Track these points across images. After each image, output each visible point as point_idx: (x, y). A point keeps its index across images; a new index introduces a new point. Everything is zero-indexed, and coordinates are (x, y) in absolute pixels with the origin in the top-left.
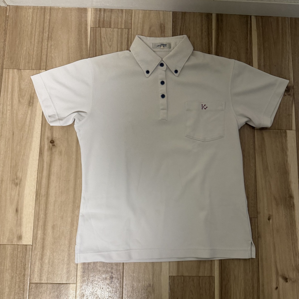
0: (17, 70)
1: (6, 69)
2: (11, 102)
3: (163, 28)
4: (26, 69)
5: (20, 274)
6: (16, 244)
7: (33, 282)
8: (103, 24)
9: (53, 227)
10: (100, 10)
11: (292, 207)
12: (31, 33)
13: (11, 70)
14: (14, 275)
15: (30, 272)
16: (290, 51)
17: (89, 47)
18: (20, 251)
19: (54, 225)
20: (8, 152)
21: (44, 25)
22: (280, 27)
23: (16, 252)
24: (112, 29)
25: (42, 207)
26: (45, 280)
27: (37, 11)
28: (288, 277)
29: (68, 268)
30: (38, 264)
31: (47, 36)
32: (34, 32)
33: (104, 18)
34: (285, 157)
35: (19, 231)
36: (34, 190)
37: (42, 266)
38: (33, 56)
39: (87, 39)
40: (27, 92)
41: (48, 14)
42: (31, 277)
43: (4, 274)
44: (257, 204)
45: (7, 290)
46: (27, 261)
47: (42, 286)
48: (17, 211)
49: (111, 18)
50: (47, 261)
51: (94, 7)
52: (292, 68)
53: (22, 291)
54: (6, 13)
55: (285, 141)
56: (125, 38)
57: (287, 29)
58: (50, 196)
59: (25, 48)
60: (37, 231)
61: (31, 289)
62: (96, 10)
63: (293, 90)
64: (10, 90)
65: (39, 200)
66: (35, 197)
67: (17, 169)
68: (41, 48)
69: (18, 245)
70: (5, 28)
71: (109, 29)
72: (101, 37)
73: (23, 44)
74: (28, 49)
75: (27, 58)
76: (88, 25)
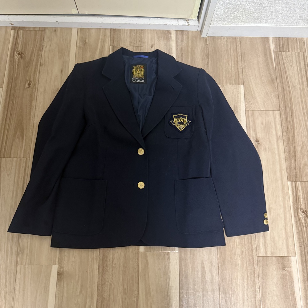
4: (228, 85)
5: (249, 249)
7: (260, 256)
8: (283, 49)
10: (279, 38)
12: (228, 56)
14: (243, 250)
17: (275, 67)
21: (237, 51)
24: (290, 53)
26: (270, 254)
27: (230, 40)
30: (262, 240)
31: (240, 59)
32: (230, 56)
33: (283, 44)
37: (265, 242)
38: (232, 75)
39: (272, 61)
41: (239, 42)
43: (235, 249)
45: (240, 262)
47: (268, 259)
51: (274, 37)
53: (252, 263)
54: (206, 42)
56: (302, 59)
59: (225, 69)
62: (276, 39)
68: (238, 68)
70: (207, 54)
71: (288, 53)
72: (283, 59)
73: (223, 66)
74: (227, 69)
75: (228, 76)
76: (272, 50)
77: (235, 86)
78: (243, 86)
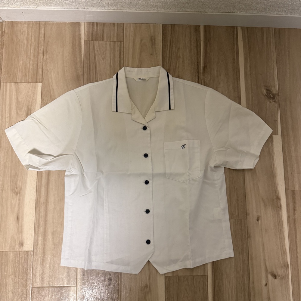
0: (14, 83)
1: (4, 82)
2: (10, 114)
3: (153, 41)
4: (23, 82)
5: (23, 279)
6: (17, 250)
7: (35, 286)
8: (96, 37)
9: (53, 233)
10: (93, 24)
11: (279, 208)
12: (27, 46)
13: (9, 83)
14: (16, 280)
15: (32, 276)
16: (275, 60)
17: (83, 60)
18: (22, 257)
19: (54, 231)
20: (8, 163)
21: (39, 39)
22: (265, 37)
23: (18, 258)
24: (104, 42)
25: (42, 215)
26: (46, 284)
27: (32, 26)
28: (276, 274)
29: (68, 272)
30: (39, 269)
31: (42, 50)
32: (29, 46)
33: (97, 31)
34: (272, 161)
35: (21, 238)
36: (34, 198)
37: (43, 271)
38: (29, 70)
39: (81, 53)
40: (24, 105)
41: (43, 29)
42: (33, 282)
43: (7, 280)
44: (246, 206)
45: (10, 295)
46: (29, 266)
47: (44, 290)
48: (18, 219)
49: (103, 32)
50: (48, 266)
51: (87, 22)
52: (277, 76)
53: (24, 295)
54: (2, 28)
55: (272, 146)
56: (118, 51)
57: (271, 39)
58: (49, 203)
59: (21, 62)
60: (38, 237)
61: (34, 292)
62: (89, 24)
63: (278, 97)
64: (8, 103)
65: (39, 207)
66: (34, 205)
67: (17, 179)
68: (37, 62)
69: (20, 251)
70: (2, 43)
71: (102, 42)
72: (94, 50)
73: (20, 58)
74: (24, 63)
75: (24, 71)
76: (82, 38)
77: (31, 83)
78: (41, 84)
